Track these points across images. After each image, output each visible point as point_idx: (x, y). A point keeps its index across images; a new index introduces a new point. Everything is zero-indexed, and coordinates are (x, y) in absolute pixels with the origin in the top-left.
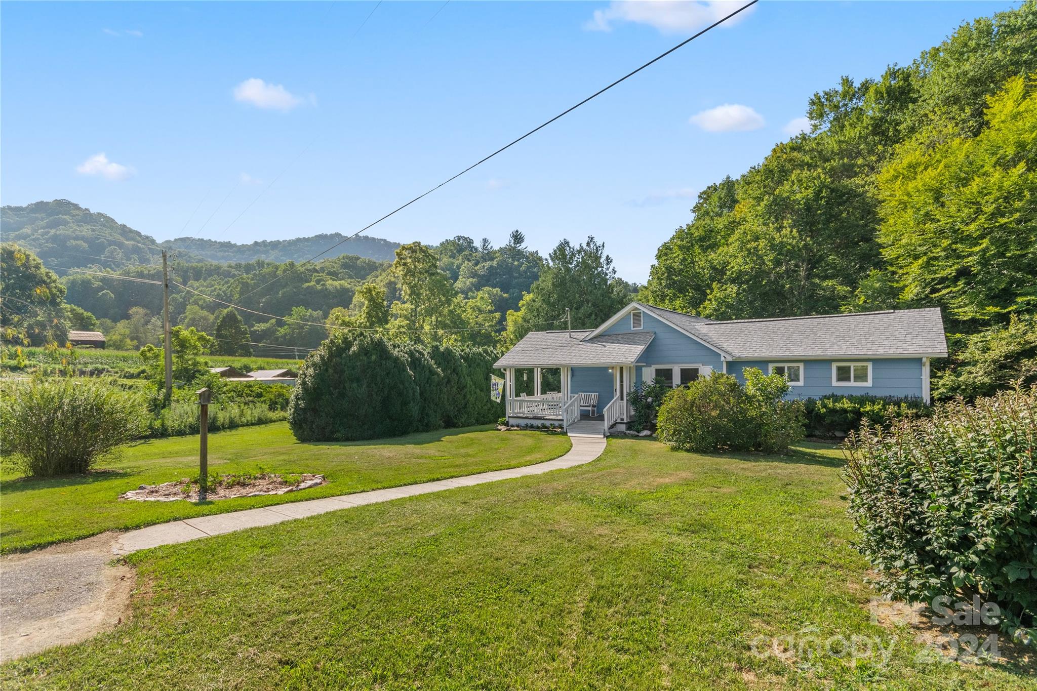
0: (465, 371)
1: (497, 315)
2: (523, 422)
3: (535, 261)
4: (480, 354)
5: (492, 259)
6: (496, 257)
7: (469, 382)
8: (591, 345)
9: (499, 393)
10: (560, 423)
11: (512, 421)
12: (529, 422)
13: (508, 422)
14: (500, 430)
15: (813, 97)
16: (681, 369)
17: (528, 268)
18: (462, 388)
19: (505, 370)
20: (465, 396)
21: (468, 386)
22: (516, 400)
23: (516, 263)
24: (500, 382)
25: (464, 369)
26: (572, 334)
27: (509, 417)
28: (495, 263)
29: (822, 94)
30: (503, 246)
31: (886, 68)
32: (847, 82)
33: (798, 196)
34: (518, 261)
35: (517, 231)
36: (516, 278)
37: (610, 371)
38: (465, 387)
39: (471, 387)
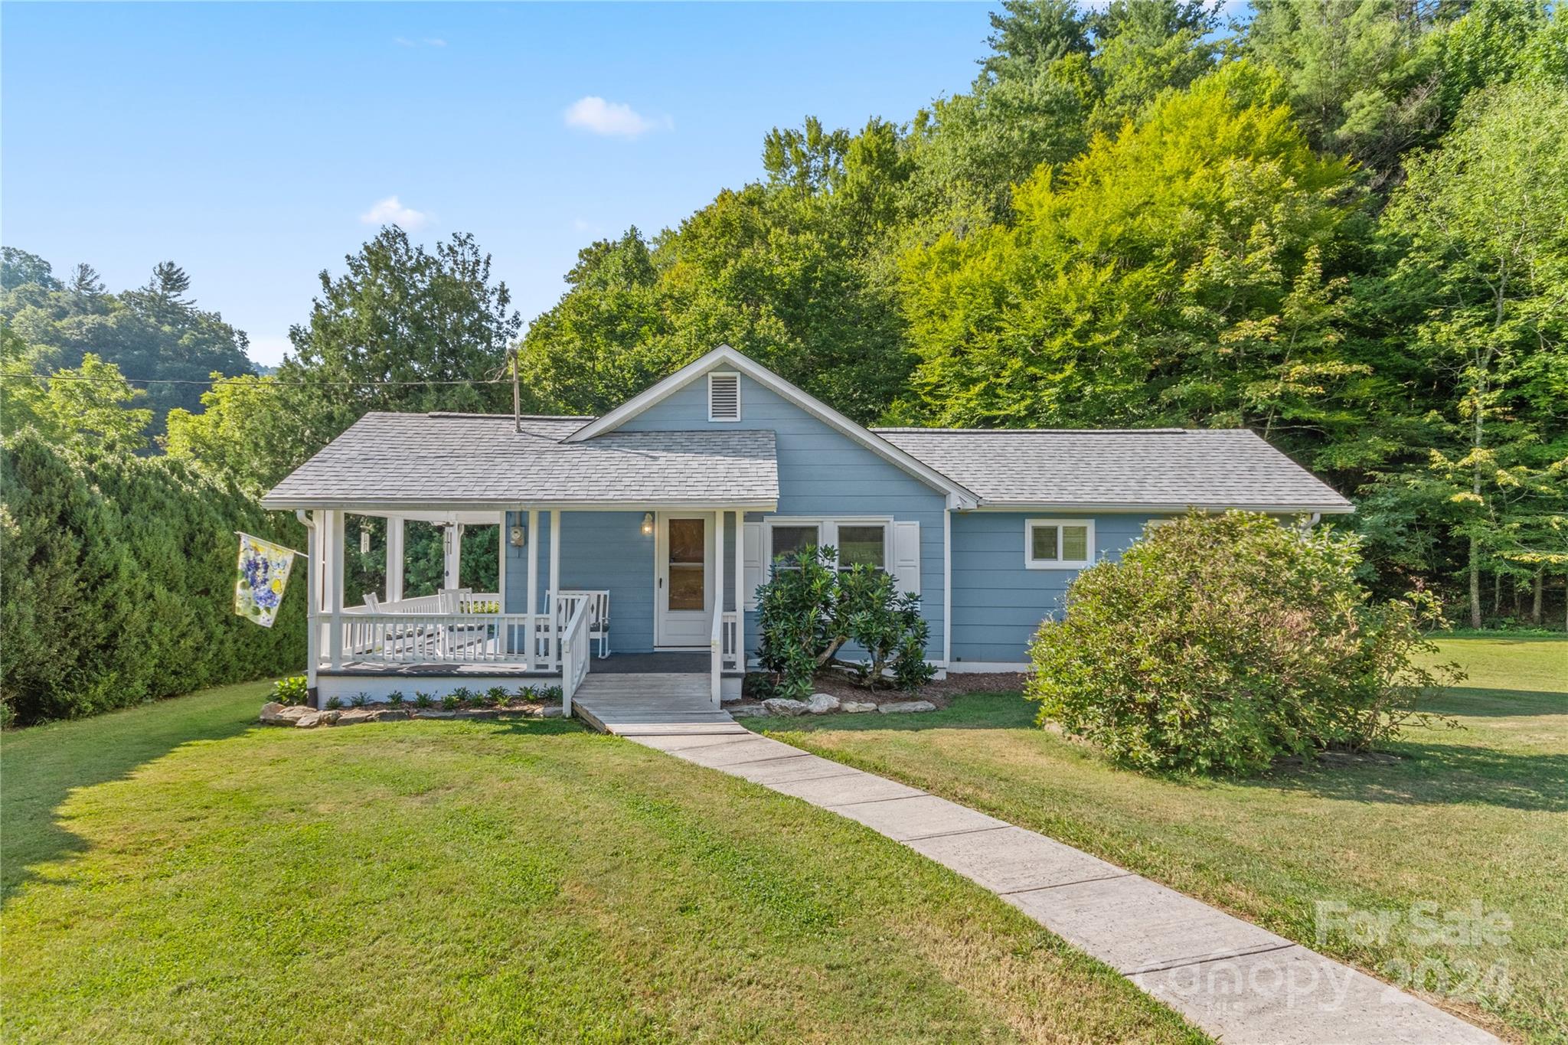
0: (111, 523)
1: (144, 415)
2: (381, 690)
3: (214, 331)
4: (159, 475)
5: (104, 311)
6: (115, 310)
7: (128, 563)
8: (605, 454)
9: (271, 595)
10: (551, 683)
11: (329, 689)
12: (411, 689)
13: (314, 692)
14: (291, 724)
15: (771, 132)
16: (840, 528)
17: (198, 343)
18: (96, 580)
19: (309, 514)
20: (110, 607)
21: (124, 573)
22: (350, 618)
23: (167, 328)
24: (280, 558)
25: (107, 516)
26: (524, 424)
27: (320, 674)
28: (111, 321)
29: (782, 134)
30: (134, 288)
31: (868, 120)
32: (814, 125)
33: (779, 270)
34: (173, 324)
35: (171, 264)
36: (165, 359)
37: (647, 529)
38: (110, 574)
39: (133, 575)
